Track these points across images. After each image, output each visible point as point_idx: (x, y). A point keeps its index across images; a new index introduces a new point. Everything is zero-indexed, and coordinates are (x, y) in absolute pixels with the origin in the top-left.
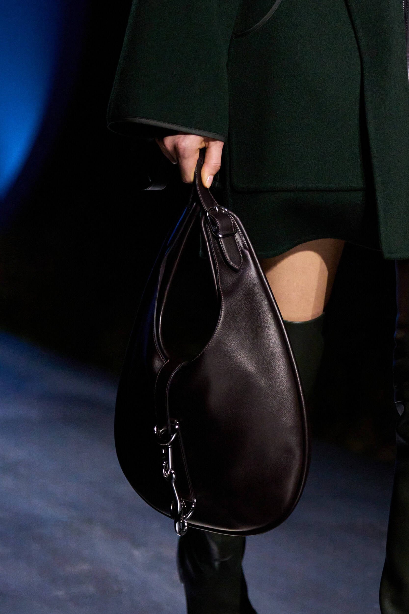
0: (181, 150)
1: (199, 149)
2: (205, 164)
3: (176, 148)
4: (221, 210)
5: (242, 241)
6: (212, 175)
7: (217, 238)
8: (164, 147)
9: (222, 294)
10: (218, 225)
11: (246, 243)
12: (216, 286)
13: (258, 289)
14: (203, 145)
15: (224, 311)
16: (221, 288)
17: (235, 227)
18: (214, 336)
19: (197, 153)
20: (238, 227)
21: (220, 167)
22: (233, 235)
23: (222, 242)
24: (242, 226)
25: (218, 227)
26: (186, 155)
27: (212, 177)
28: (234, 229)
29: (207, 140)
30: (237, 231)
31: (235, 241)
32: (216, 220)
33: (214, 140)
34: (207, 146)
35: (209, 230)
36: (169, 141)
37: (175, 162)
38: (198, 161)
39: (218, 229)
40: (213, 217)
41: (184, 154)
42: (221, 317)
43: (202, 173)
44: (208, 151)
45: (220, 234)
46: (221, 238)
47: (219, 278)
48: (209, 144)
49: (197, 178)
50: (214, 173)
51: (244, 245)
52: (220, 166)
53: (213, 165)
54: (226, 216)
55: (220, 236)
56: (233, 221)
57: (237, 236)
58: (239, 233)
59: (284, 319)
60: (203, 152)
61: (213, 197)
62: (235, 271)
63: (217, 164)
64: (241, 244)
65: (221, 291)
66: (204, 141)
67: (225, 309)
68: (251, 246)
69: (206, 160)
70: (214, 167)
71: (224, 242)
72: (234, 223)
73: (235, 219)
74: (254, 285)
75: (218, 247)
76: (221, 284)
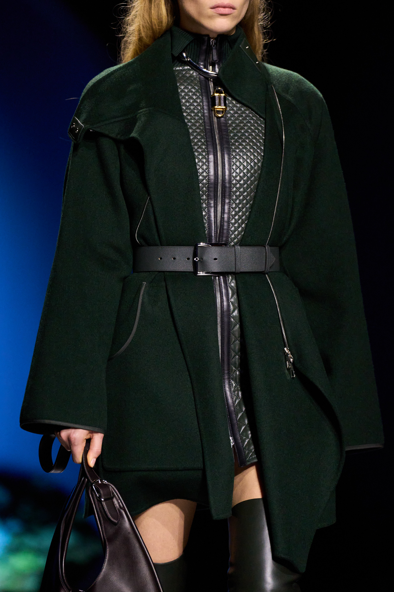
0: (72, 440)
1: (85, 439)
2: (90, 450)
3: (69, 439)
4: (103, 482)
5: (119, 503)
6: (95, 458)
7: (101, 501)
8: (61, 438)
9: (106, 541)
10: (101, 492)
11: (121, 505)
12: (102, 536)
13: (132, 536)
14: (88, 437)
15: (108, 552)
16: (106, 537)
17: (113, 493)
18: (102, 570)
19: (84, 442)
20: (115, 493)
21: (101, 453)
22: (112, 498)
23: (104, 503)
24: (118, 493)
25: (101, 494)
26: (76, 444)
27: (95, 460)
28: (113, 495)
29: (92, 432)
30: (114, 496)
31: (113, 503)
32: (99, 488)
33: (97, 432)
34: (91, 438)
35: (95, 496)
36: (64, 434)
37: (69, 450)
38: (85, 447)
39: (101, 495)
40: (97, 487)
41: (74, 442)
42: (106, 557)
43: (88, 456)
44: (92, 440)
45: (102, 498)
46: (103, 501)
47: (104, 530)
48: (93, 436)
49: (84, 460)
50: (97, 456)
51: (120, 505)
52: (101, 451)
53: (96, 450)
54: (106, 486)
55: (103, 500)
56: (111, 489)
57: (115, 500)
58: (116, 497)
59: (154, 562)
60: (88, 442)
61: (96, 473)
62: (115, 524)
63: (99, 450)
64: (117, 505)
65: (106, 539)
66: (90, 433)
67: (110, 551)
68: (125, 506)
69: (91, 447)
70: (97, 452)
71: (106, 504)
72: (112, 491)
73: (112, 488)
74: (129, 533)
75: (102, 509)
76: (105, 534)
